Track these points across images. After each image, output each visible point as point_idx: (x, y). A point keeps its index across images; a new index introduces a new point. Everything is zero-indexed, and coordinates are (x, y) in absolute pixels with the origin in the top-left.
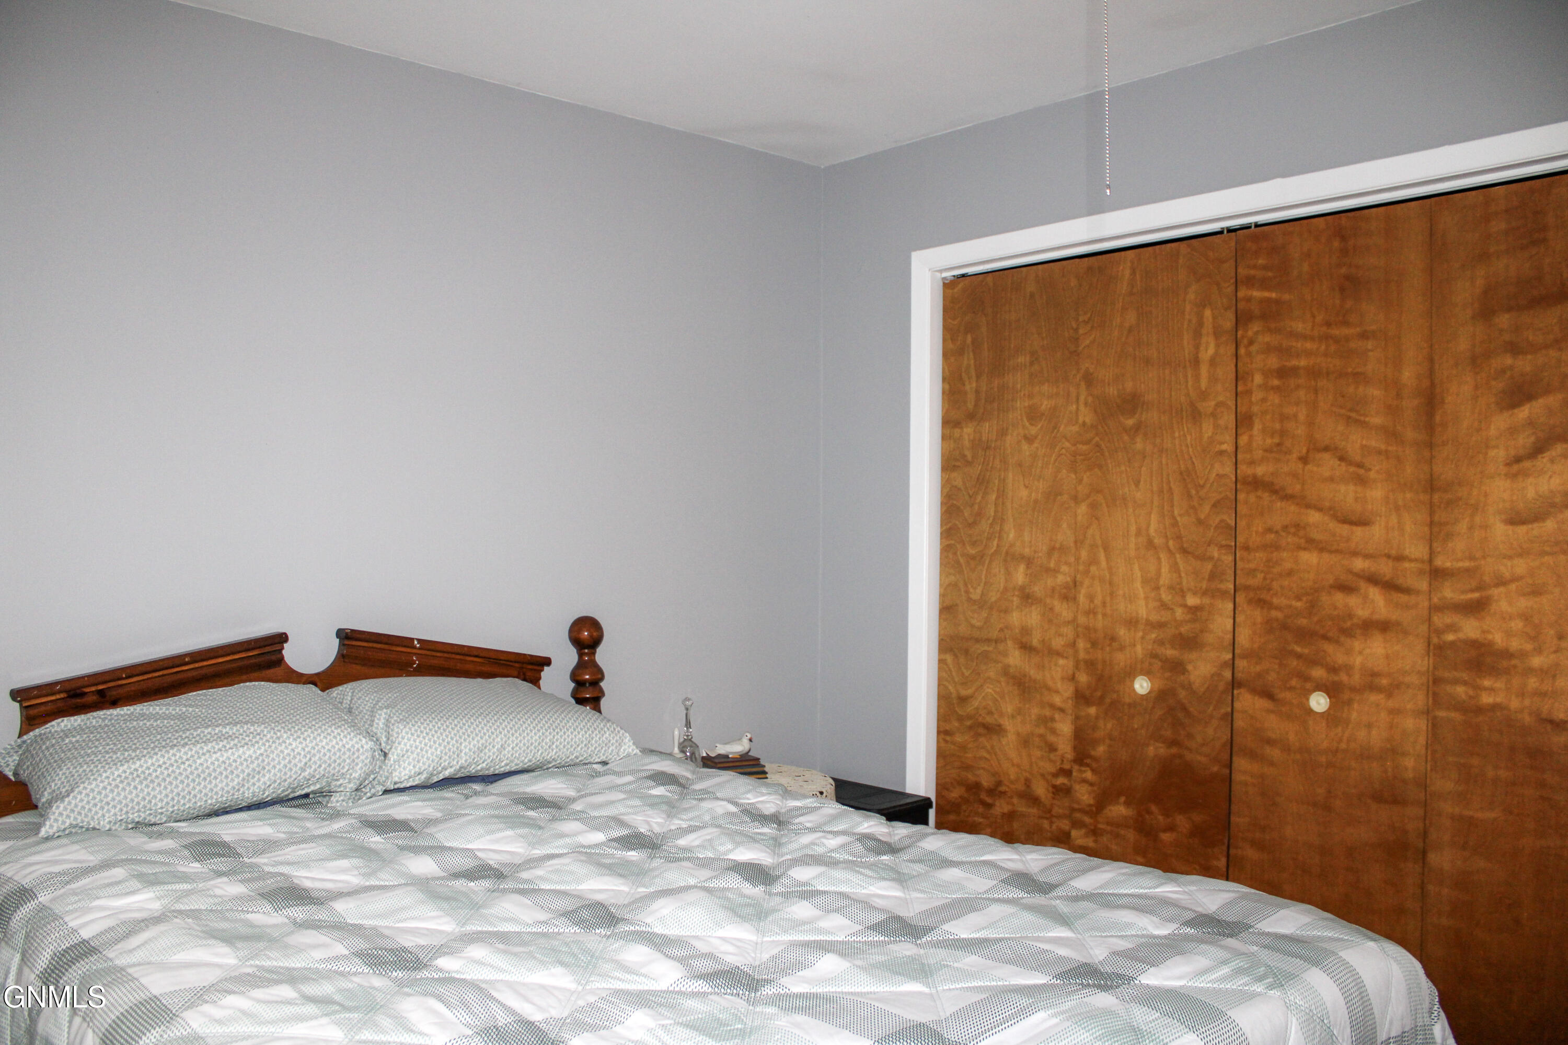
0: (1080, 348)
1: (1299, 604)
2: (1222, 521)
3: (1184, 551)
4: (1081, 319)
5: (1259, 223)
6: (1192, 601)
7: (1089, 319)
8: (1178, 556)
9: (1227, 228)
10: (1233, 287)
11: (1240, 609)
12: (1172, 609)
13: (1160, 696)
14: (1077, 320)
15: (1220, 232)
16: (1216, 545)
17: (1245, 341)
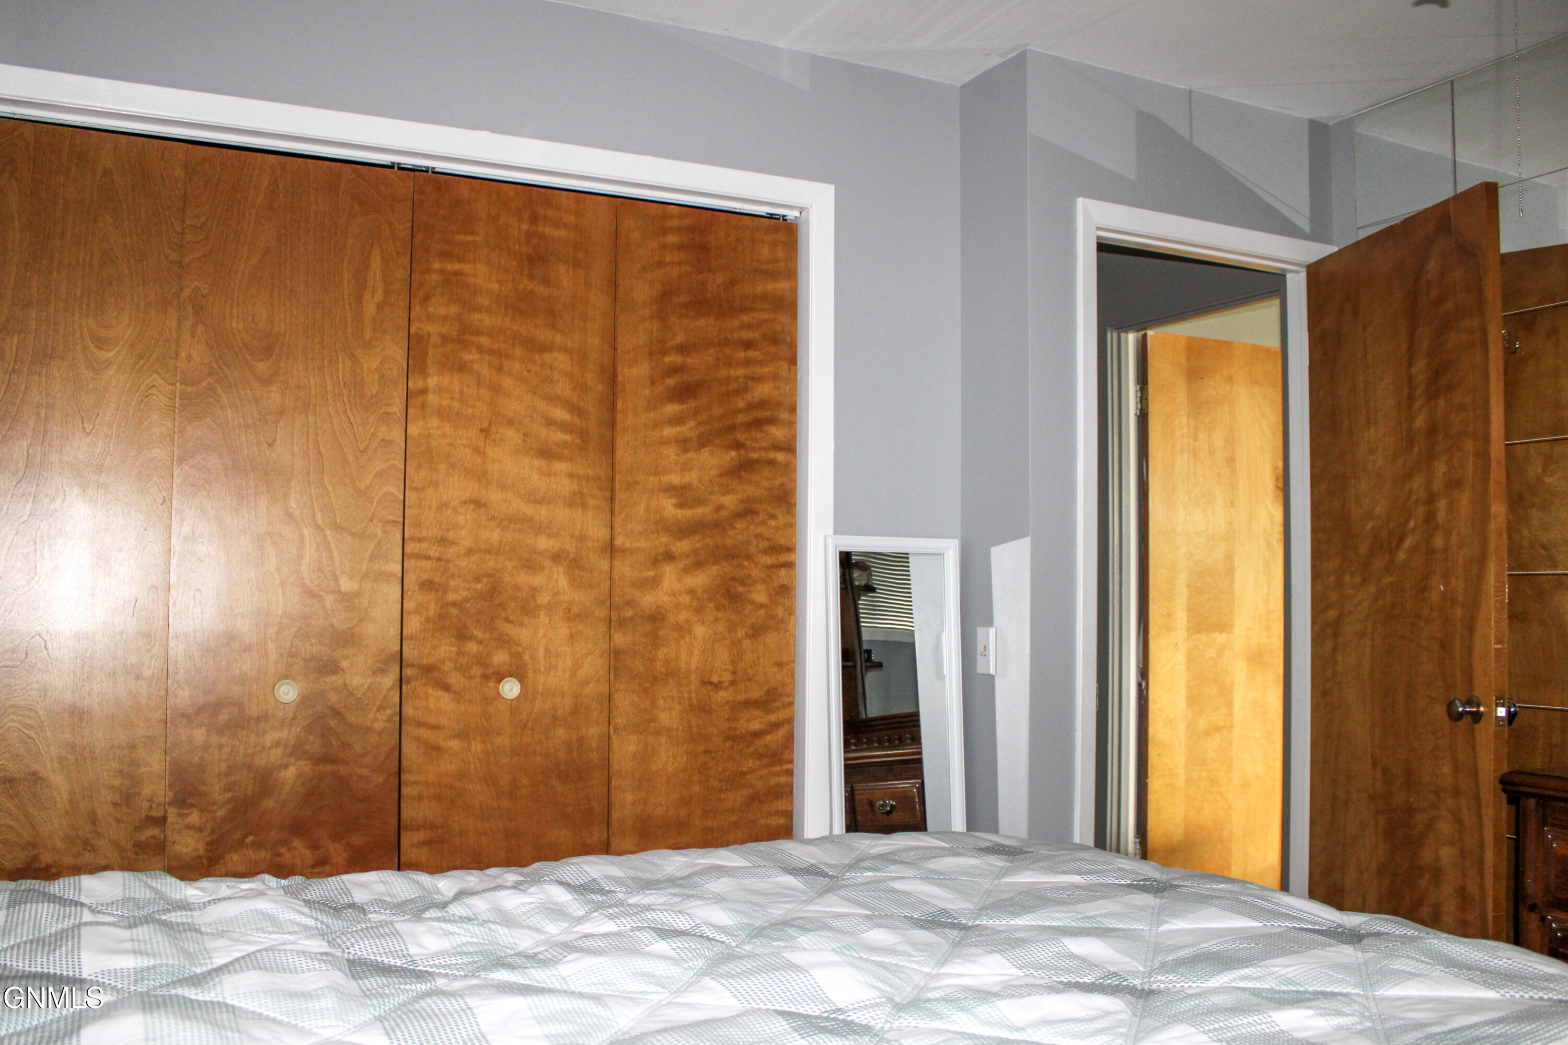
0: (186, 260)
1: (479, 586)
2: (388, 493)
3: (338, 528)
4: (188, 222)
5: (436, 170)
6: (347, 585)
7: (203, 224)
8: (328, 533)
9: (399, 164)
10: (409, 232)
11: (409, 593)
12: (320, 596)
13: (305, 701)
14: (183, 222)
15: (391, 167)
16: (380, 521)
17: (421, 294)
